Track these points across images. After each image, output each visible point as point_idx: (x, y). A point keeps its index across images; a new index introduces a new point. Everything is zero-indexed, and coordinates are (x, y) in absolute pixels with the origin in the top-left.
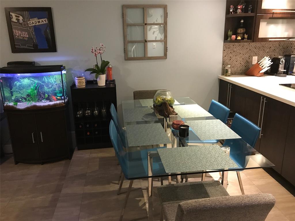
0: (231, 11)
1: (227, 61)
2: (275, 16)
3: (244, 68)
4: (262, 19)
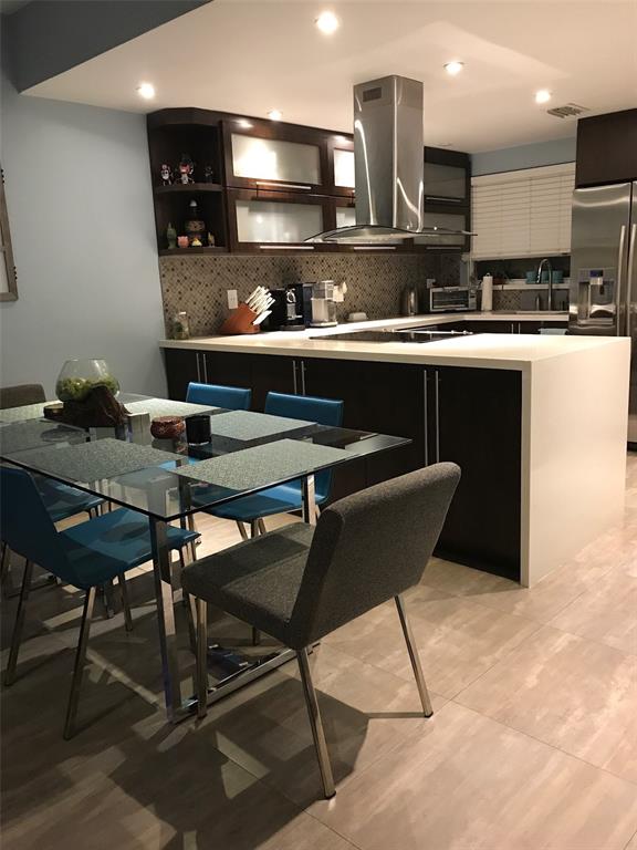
0: (166, 177)
1: (173, 302)
2: (262, 194)
3: (213, 319)
4: (238, 198)
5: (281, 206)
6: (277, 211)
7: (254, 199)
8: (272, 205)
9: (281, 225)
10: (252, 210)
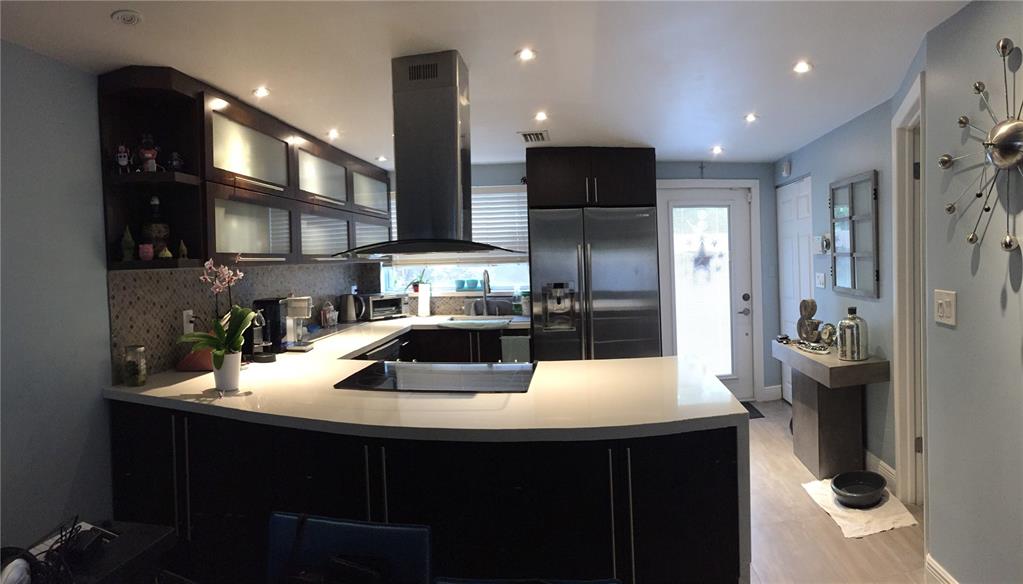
0: (123, 162)
1: (124, 332)
2: (239, 192)
3: (167, 350)
4: (216, 196)
5: (255, 208)
6: (251, 215)
7: (231, 198)
10: (229, 211)
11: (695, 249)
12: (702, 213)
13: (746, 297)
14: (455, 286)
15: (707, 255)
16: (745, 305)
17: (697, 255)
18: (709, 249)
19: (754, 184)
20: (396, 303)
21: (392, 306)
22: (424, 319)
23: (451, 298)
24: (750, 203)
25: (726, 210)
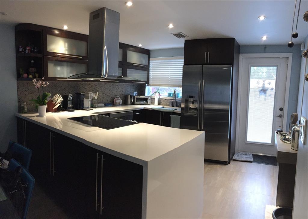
0: (21, 50)
1: (23, 99)
2: (60, 59)
4: (49, 60)
5: (69, 64)
6: (67, 66)
7: (56, 60)
8: (65, 63)
9: (69, 71)
10: (56, 65)
11: (261, 85)
12: (265, 69)
13: (281, 109)
14: (167, 95)
15: (266, 88)
16: (280, 113)
17: (261, 89)
18: (267, 86)
19: (290, 55)
20: (146, 99)
21: (144, 100)
22: (155, 106)
23: (165, 99)
24: (288, 64)
25: (276, 68)
